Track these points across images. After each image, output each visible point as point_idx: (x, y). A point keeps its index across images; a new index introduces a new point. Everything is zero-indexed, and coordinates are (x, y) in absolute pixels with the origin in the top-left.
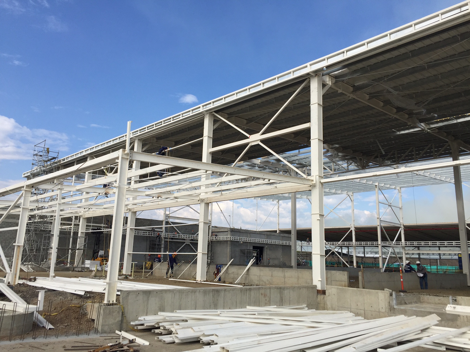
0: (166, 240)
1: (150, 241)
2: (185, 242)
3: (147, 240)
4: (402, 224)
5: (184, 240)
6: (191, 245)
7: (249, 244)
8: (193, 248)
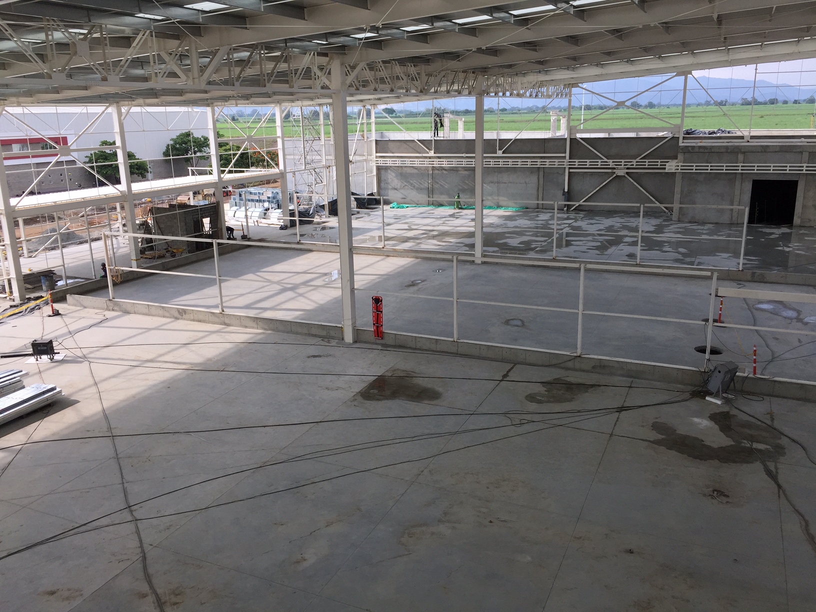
6: (628, 177)
7: (739, 177)
8: (635, 183)
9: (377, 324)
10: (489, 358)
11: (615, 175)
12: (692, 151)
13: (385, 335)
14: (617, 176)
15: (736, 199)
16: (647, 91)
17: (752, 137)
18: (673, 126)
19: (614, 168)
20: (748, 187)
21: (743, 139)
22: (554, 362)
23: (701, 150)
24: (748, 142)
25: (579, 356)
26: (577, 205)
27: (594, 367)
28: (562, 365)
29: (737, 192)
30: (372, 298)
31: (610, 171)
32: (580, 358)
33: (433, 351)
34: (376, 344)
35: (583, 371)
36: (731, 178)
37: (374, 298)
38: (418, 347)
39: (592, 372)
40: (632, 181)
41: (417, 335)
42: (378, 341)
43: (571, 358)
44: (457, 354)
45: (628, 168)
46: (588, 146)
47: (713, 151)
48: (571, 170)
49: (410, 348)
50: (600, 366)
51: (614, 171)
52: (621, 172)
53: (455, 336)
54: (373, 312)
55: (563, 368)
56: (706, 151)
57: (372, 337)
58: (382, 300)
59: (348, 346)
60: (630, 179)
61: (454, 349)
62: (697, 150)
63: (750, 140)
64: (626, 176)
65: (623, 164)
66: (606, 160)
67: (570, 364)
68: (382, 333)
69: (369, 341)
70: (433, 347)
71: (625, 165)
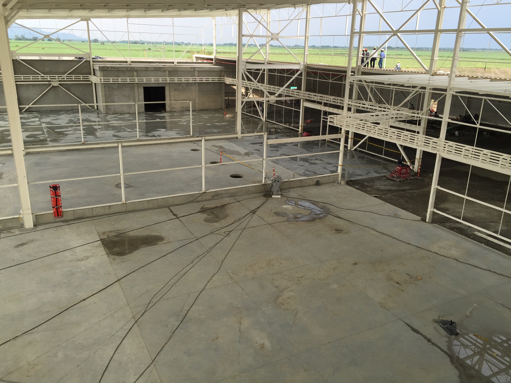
6: (61, 87)
7: (136, 85)
8: (67, 91)
9: (57, 206)
10: (149, 208)
11: (51, 86)
12: (107, 70)
13: (65, 214)
14: (53, 87)
15: (137, 98)
16: (64, 29)
17: (132, 62)
18: (85, 53)
19: (50, 81)
20: (142, 91)
21: (127, 63)
22: (191, 199)
23: (113, 69)
24: (130, 64)
25: (205, 192)
26: (27, 108)
27: (213, 197)
28: (195, 200)
29: (136, 94)
30: (50, 187)
31: (47, 83)
32: (205, 193)
33: (107, 215)
34: (56, 222)
35: (208, 200)
36: (132, 86)
37: (51, 186)
38: (95, 215)
39: (212, 200)
40: (64, 89)
41: (93, 206)
42: (57, 220)
43: (200, 195)
44: (126, 212)
45: (60, 81)
46: (28, 65)
47: (119, 70)
48: (18, 83)
49: (88, 217)
50: (216, 195)
51: (51, 83)
52: (56, 84)
53: (123, 200)
54: (52, 198)
55: (195, 202)
56: (115, 70)
57: (52, 218)
58: (59, 187)
59: (29, 231)
60: (63, 88)
61: (123, 209)
62: (110, 69)
63: (131, 64)
64: (60, 86)
65: (57, 78)
66: (43, 75)
67: (200, 199)
68: (61, 212)
69: (49, 221)
70: (107, 211)
71: (58, 79)
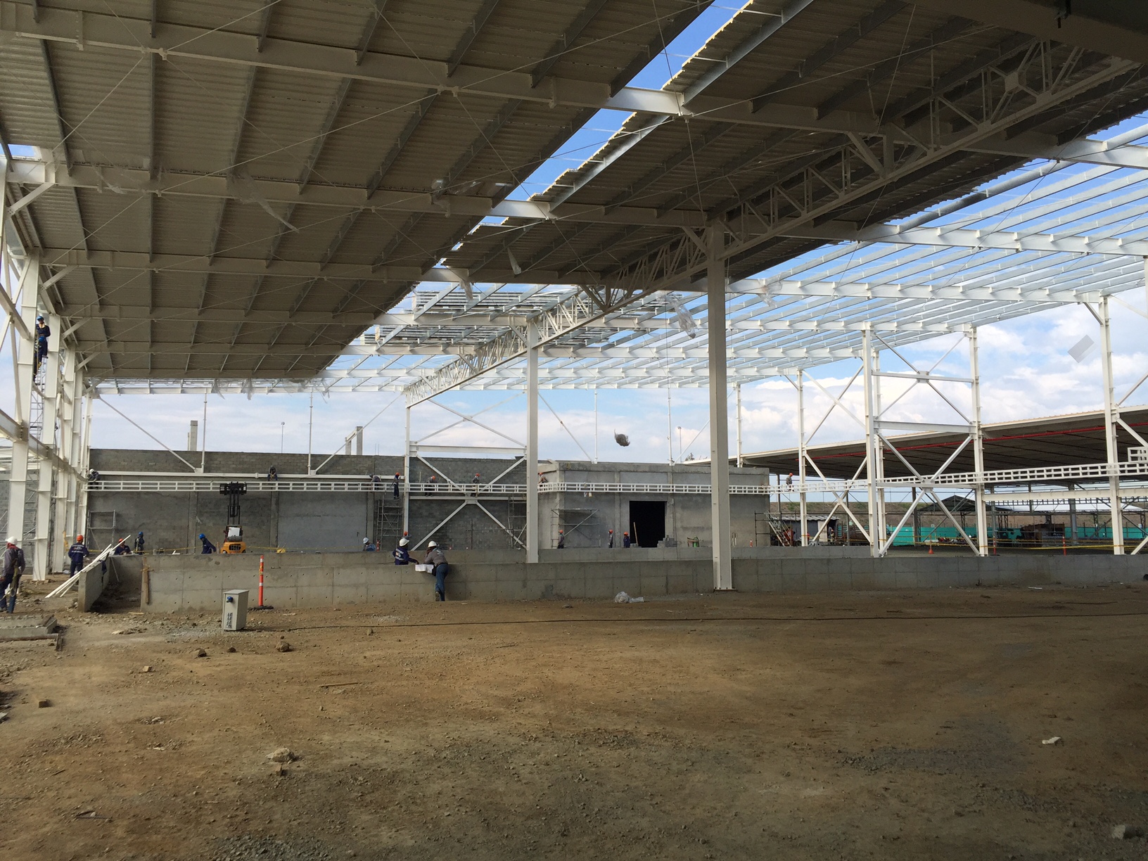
0: (412, 498)
1: (376, 502)
2: (464, 501)
3: (367, 499)
4: (976, 425)
5: (463, 495)
6: (480, 506)
7: (617, 497)
8: (489, 514)
11: (465, 503)
12: (571, 469)
15: (618, 522)
20: (626, 508)
23: (581, 468)
29: (617, 515)
36: (611, 498)
40: (485, 510)
46: (432, 467)
47: (592, 469)
51: (464, 498)
52: (472, 500)
56: (585, 469)
60: (483, 508)
62: (576, 468)
64: (478, 504)
66: (455, 484)
